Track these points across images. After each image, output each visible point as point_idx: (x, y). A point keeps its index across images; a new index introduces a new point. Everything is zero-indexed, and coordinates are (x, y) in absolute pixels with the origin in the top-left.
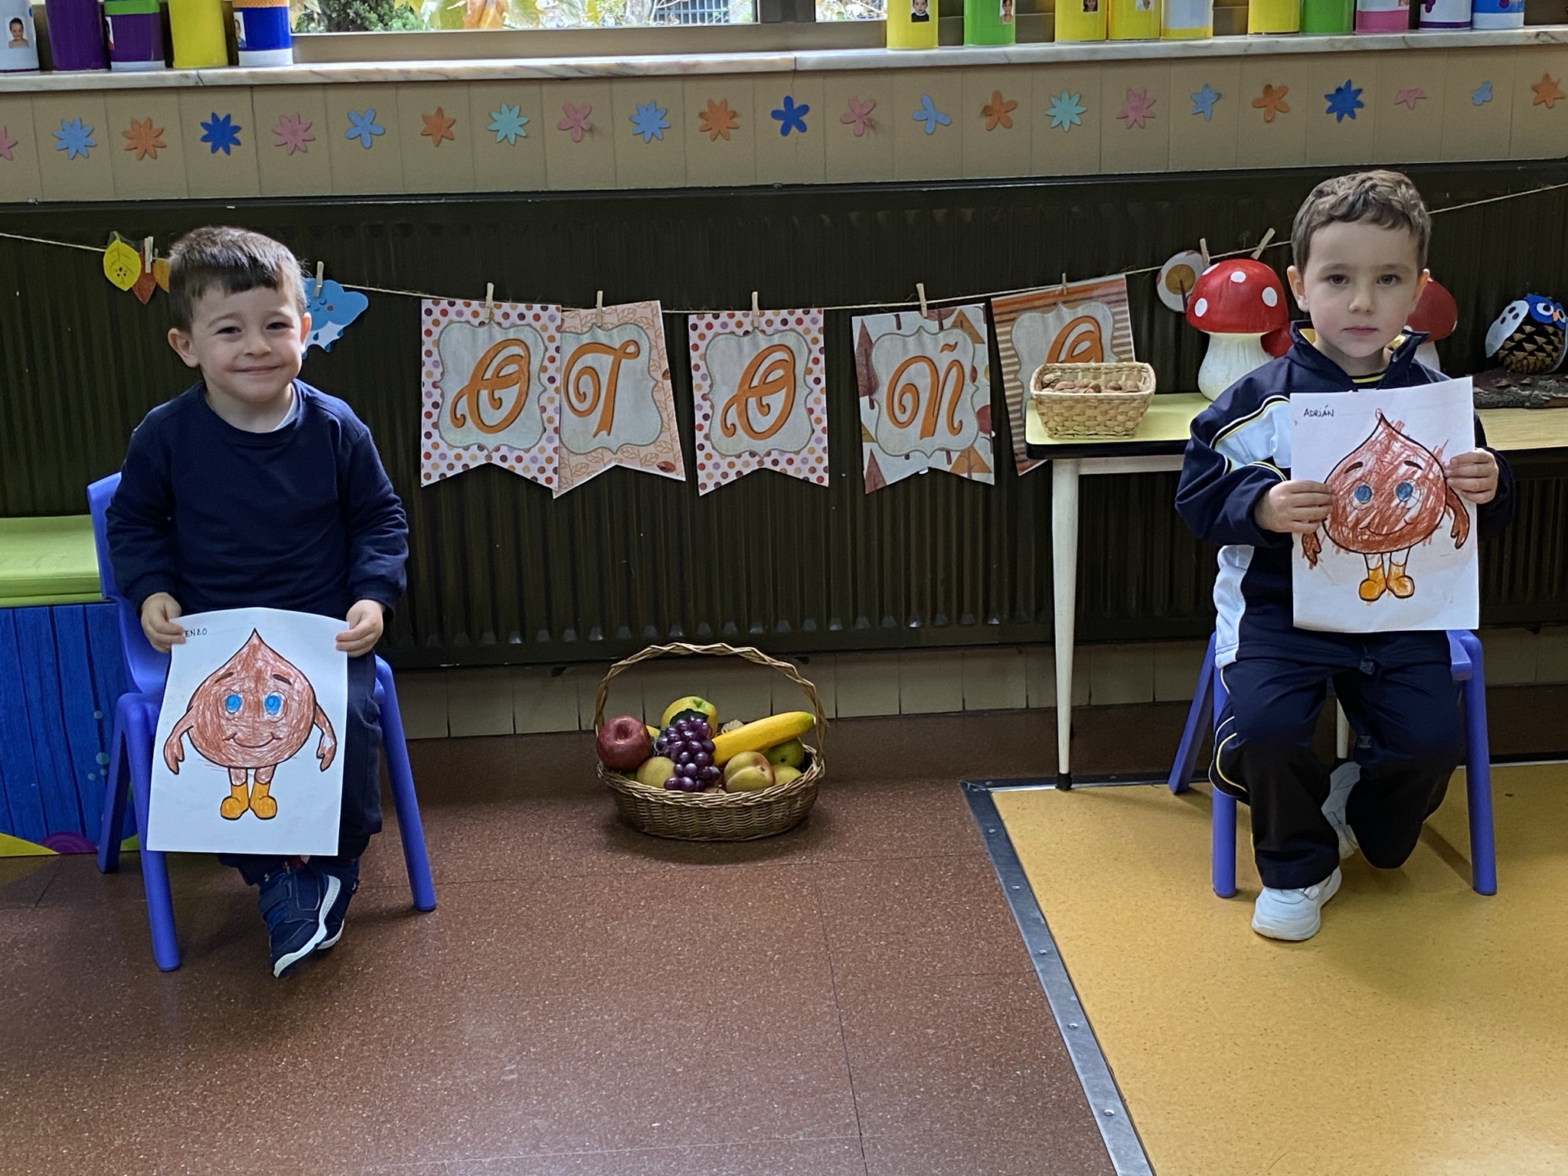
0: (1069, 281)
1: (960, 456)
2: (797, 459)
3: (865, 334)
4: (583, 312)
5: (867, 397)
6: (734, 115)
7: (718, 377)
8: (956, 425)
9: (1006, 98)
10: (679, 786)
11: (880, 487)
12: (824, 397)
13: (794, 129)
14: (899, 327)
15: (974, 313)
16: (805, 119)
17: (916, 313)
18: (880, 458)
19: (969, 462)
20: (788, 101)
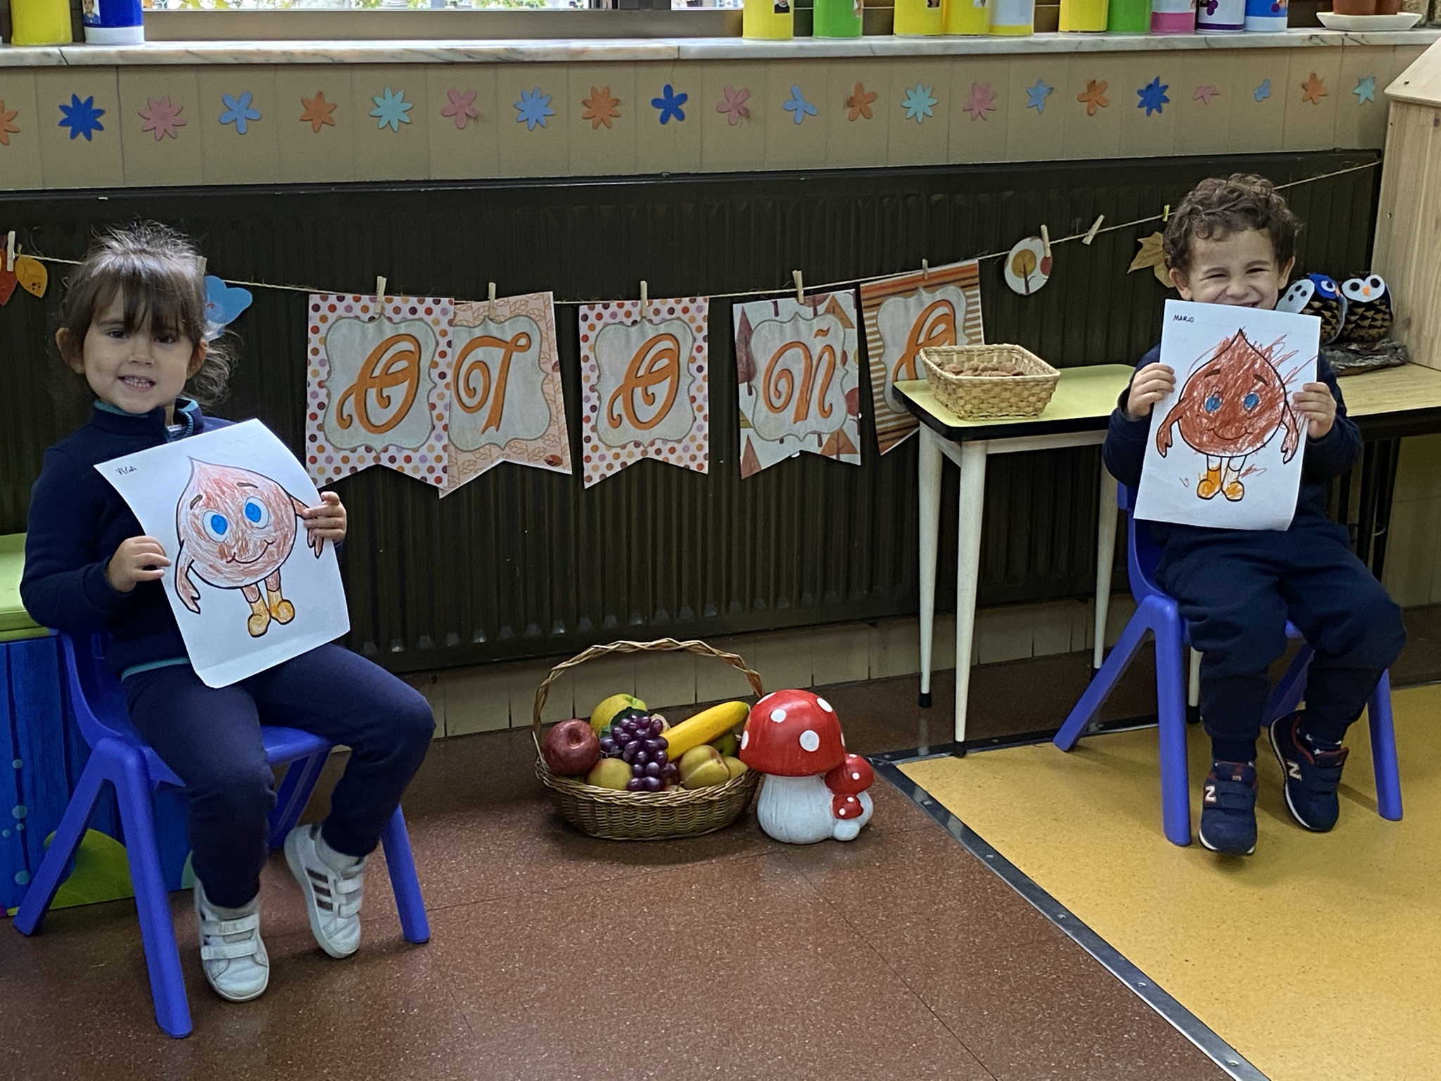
0: (930, 266)
1: (830, 438)
2: (679, 447)
3: (745, 321)
4: (475, 304)
5: (746, 383)
6: (617, 102)
7: (605, 368)
8: (826, 409)
9: (867, 90)
10: (645, 787)
11: (755, 472)
12: (706, 384)
13: (673, 118)
14: (777, 314)
15: (845, 298)
16: (683, 107)
17: (793, 300)
18: (757, 444)
19: (838, 444)
20: (668, 89)
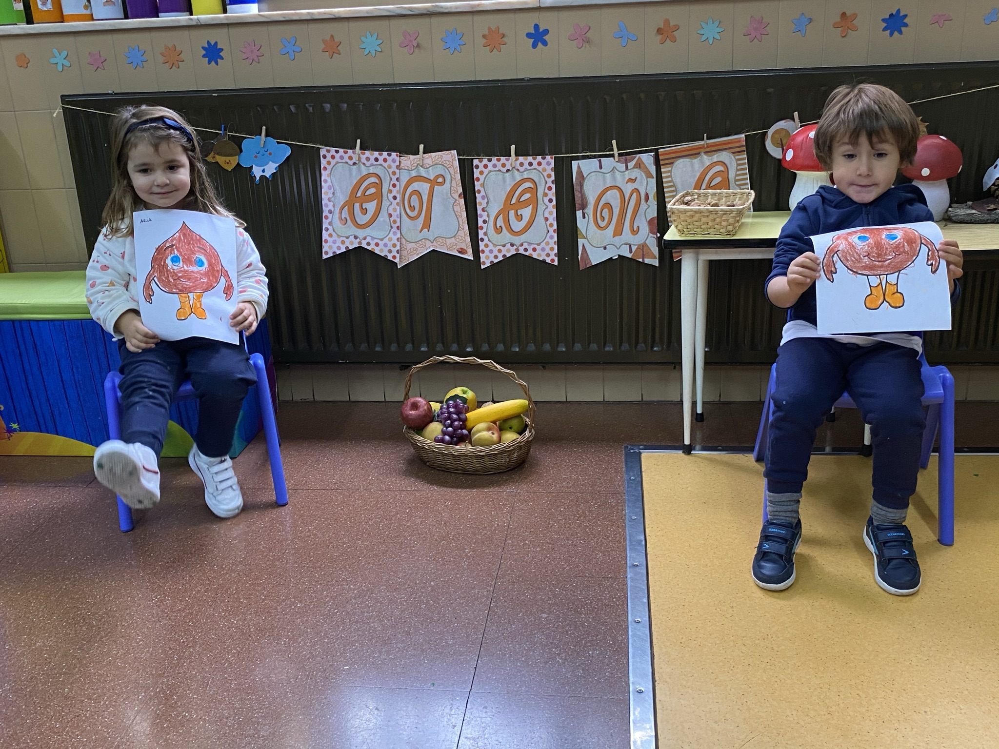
0: (708, 138)
1: (637, 248)
2: (538, 248)
3: (580, 172)
4: (412, 157)
5: (581, 211)
6: (504, 36)
7: (491, 197)
8: (635, 229)
9: (672, 23)
11: (589, 266)
12: (555, 210)
13: (540, 44)
14: (601, 167)
15: (648, 159)
16: (547, 38)
17: (611, 159)
18: (588, 248)
19: (643, 252)
20: (536, 27)
